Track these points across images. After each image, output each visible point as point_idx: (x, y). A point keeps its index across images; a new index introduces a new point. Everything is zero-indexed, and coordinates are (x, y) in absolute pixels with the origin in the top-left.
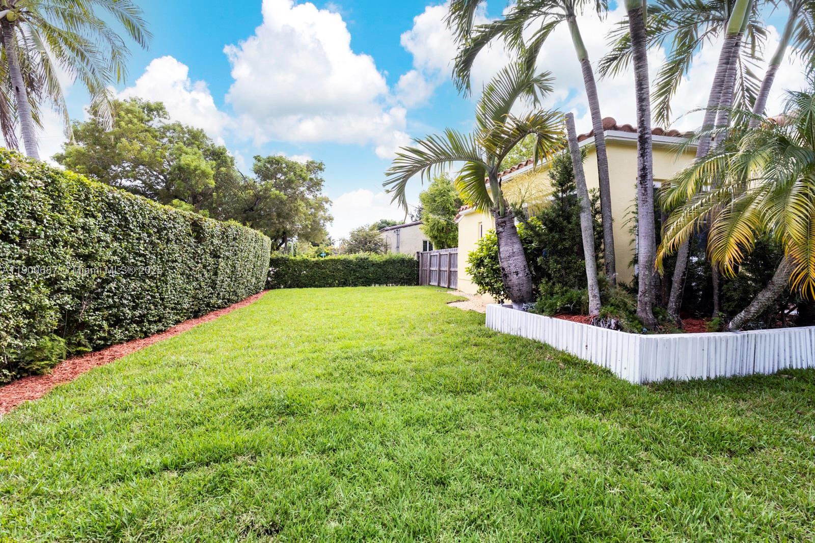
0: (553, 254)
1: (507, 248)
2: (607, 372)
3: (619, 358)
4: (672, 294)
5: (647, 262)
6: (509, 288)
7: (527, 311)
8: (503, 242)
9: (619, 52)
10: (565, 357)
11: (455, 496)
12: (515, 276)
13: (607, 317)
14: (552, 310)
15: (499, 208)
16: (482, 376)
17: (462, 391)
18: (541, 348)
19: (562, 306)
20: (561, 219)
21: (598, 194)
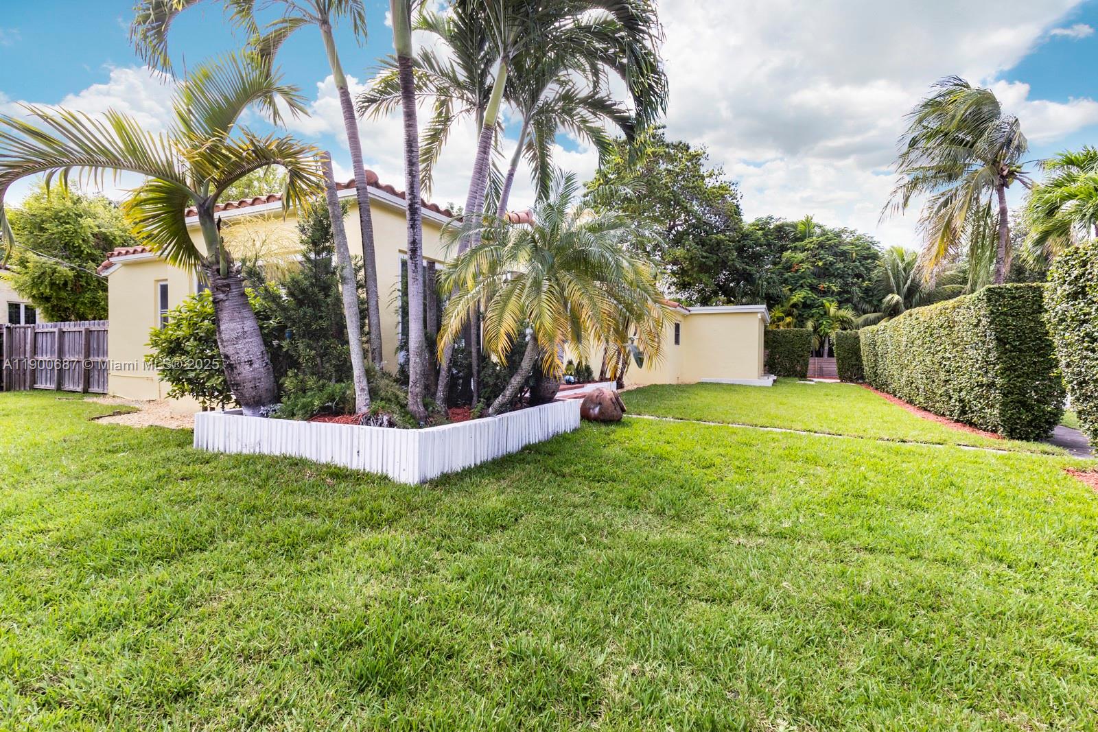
0: (304, 336)
1: (232, 325)
2: (384, 478)
3: (397, 459)
4: (440, 383)
5: (418, 348)
6: (238, 385)
7: (267, 416)
8: (225, 316)
9: (378, 95)
10: (332, 469)
11: (216, 701)
12: (247, 367)
13: (378, 415)
14: (306, 412)
15: (218, 263)
16: (210, 522)
17: (181, 551)
18: (297, 464)
19: (321, 405)
20: (316, 290)
21: (361, 263)
